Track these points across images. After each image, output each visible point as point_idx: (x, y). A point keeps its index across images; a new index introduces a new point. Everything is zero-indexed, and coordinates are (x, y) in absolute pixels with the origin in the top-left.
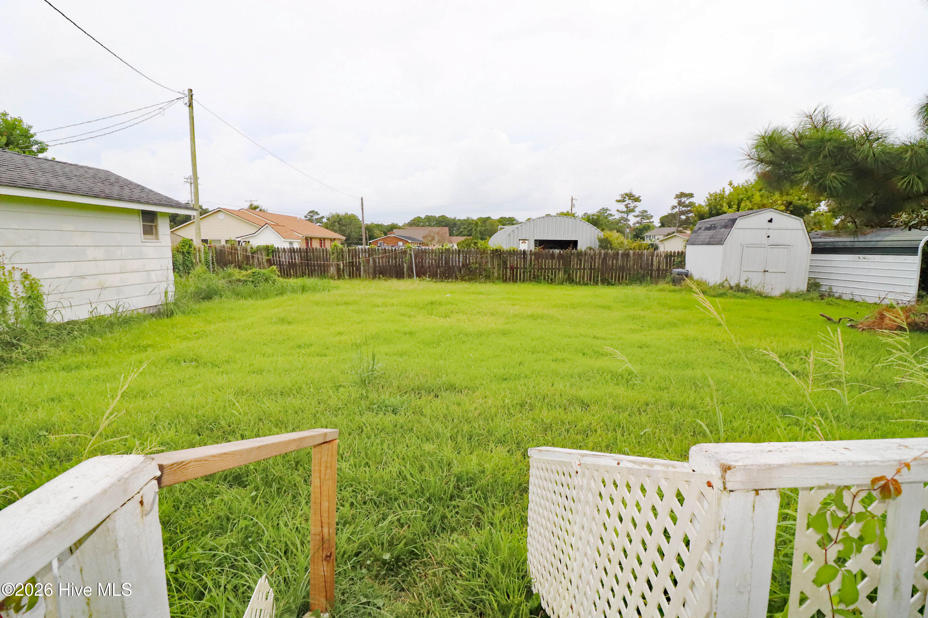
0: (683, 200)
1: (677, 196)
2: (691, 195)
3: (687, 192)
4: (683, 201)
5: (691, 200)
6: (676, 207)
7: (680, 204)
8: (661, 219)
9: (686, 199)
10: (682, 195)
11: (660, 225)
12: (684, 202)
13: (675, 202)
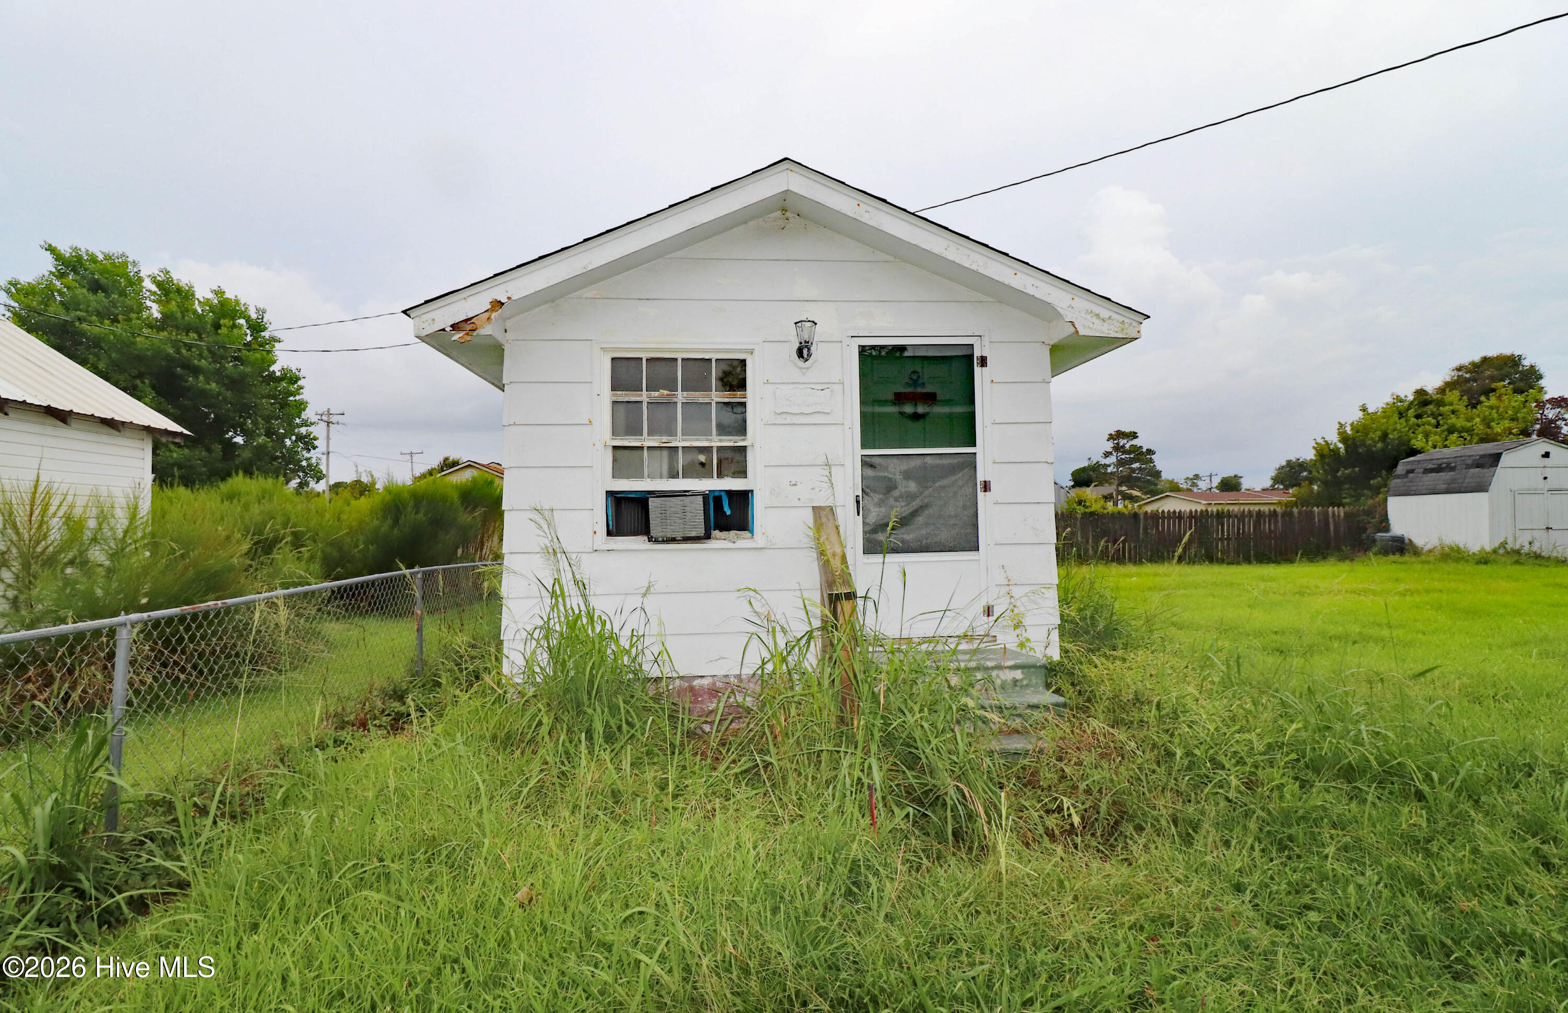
0: (1122, 442)
1: (1111, 437)
2: (1134, 435)
3: (1127, 429)
4: (1121, 444)
5: (1135, 442)
6: (1111, 453)
7: (1117, 448)
8: (1072, 474)
9: (1125, 441)
10: (1120, 434)
11: (1072, 483)
12: (1123, 446)
13: (1109, 446)
